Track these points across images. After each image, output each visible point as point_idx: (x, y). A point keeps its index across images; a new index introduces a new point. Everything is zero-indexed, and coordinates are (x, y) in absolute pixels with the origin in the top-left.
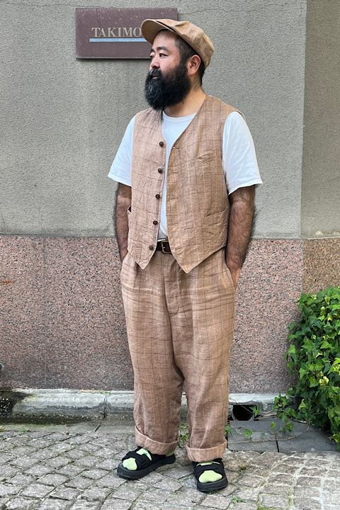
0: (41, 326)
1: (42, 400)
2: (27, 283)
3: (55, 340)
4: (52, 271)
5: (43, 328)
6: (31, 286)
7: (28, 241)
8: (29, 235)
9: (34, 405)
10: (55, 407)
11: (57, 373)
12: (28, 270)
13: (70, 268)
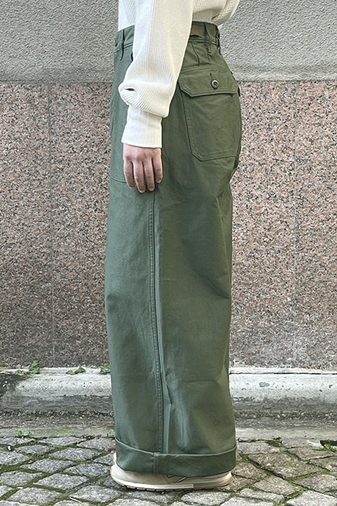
0: (44, 250)
1: (54, 385)
2: (18, 170)
3: (71, 276)
4: (64, 146)
5: (49, 255)
6: (26, 176)
7: (21, 93)
8: (22, 82)
9: (39, 395)
10: (79, 397)
11: (74, 338)
12: (19, 146)
13: (97, 142)
